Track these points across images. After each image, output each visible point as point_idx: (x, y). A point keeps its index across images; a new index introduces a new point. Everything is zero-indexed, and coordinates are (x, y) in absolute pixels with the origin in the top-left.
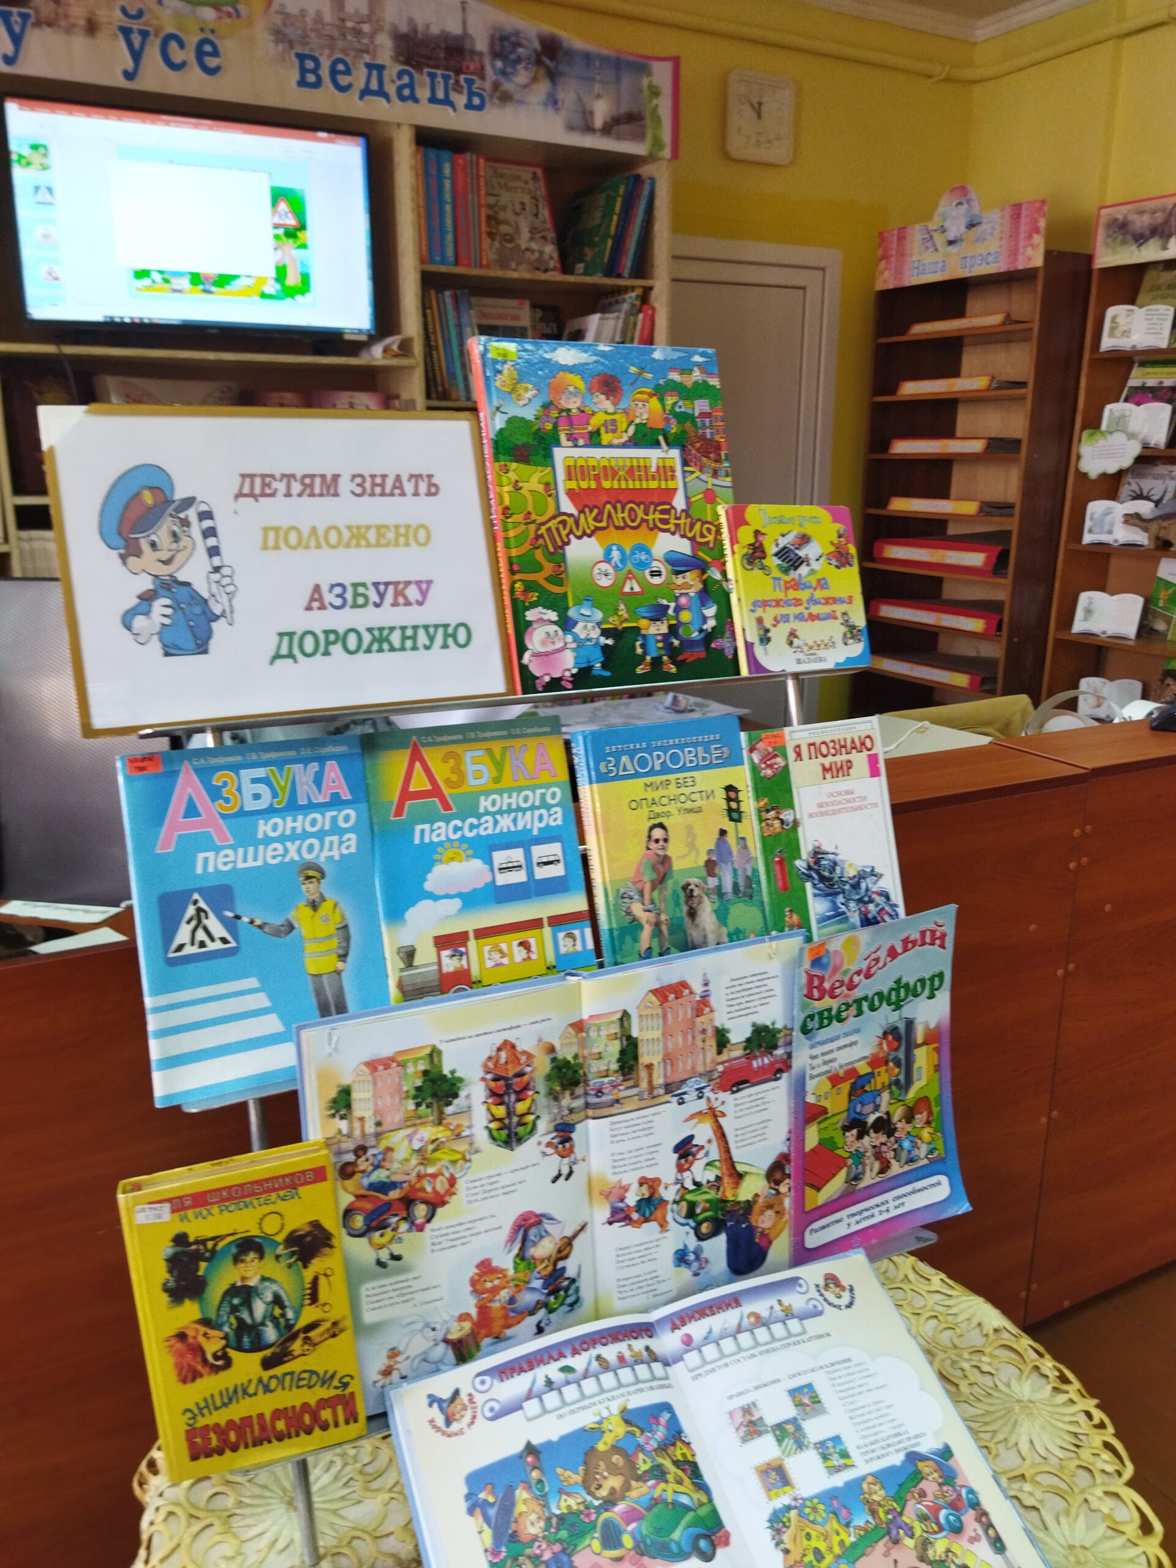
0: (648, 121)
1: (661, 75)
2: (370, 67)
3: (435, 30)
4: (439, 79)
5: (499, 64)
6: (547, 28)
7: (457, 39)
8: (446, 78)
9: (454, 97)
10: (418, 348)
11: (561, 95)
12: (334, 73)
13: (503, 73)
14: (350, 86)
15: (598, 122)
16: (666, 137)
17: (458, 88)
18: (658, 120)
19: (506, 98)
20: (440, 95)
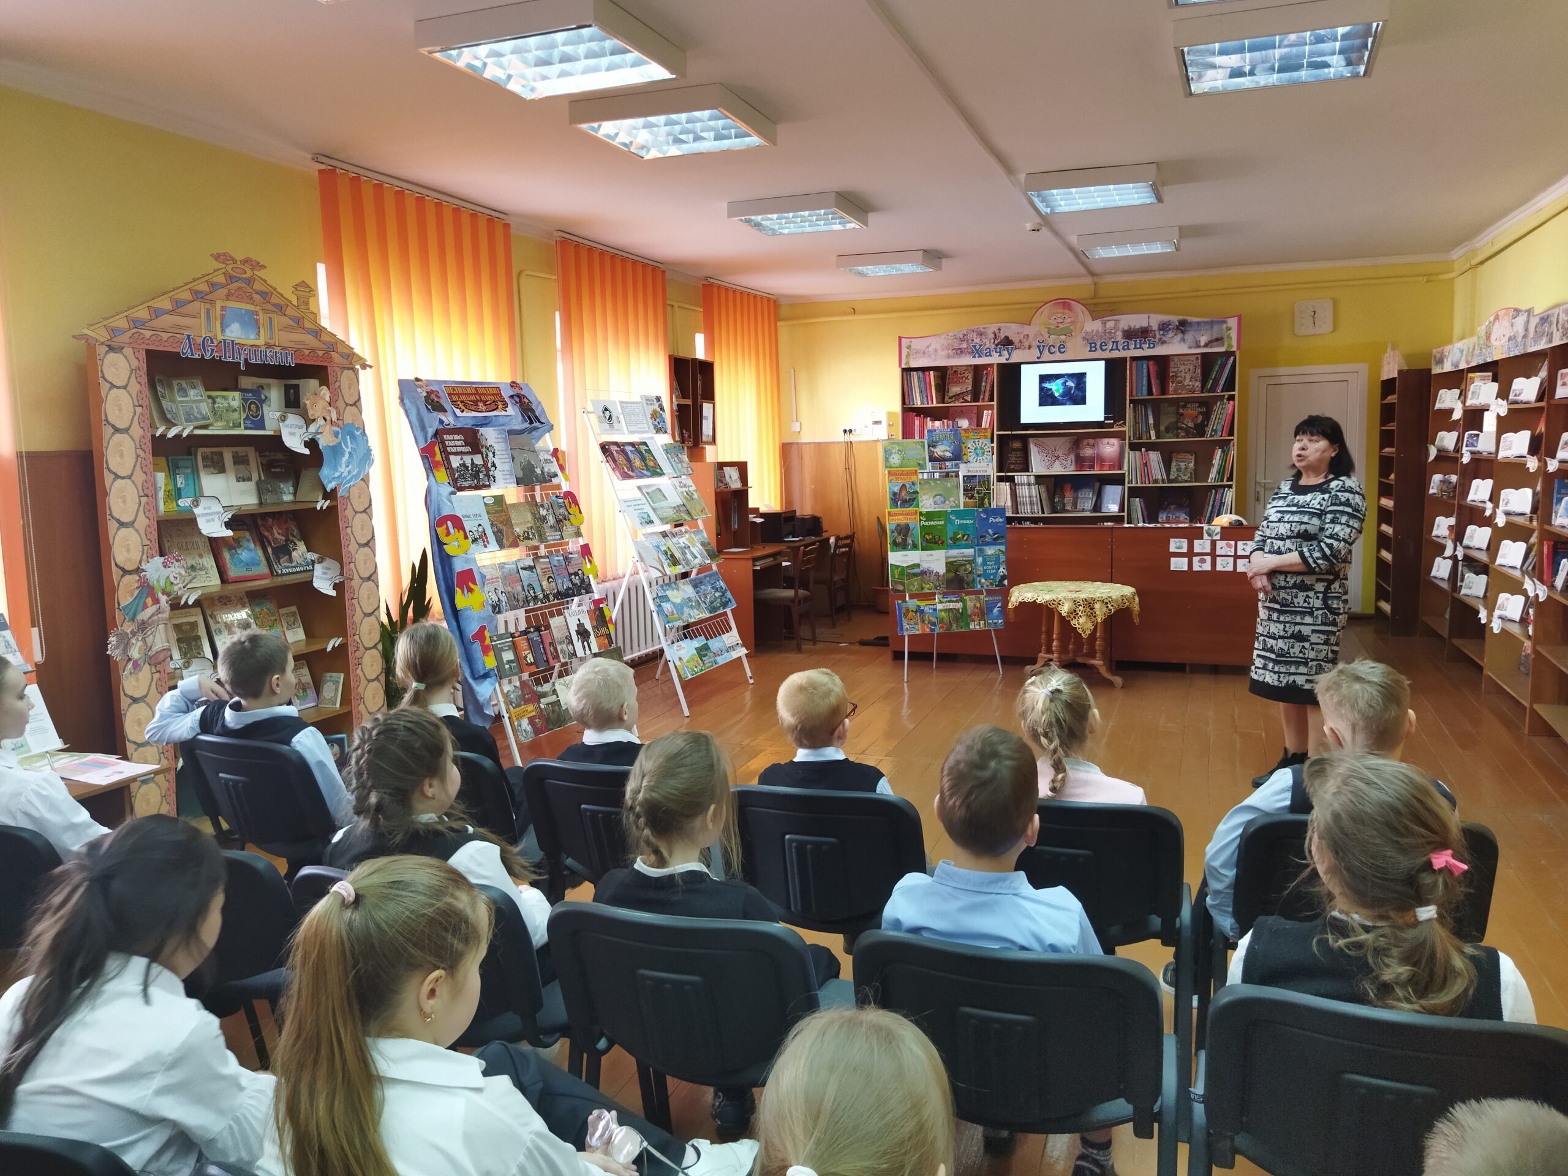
0: (1225, 339)
1: (1233, 323)
2: (1113, 342)
3: (1137, 327)
4: (1139, 341)
5: (1162, 332)
6: (1181, 318)
7: (1147, 328)
8: (1141, 340)
9: (1143, 346)
10: (1128, 424)
11: (1186, 338)
12: (1101, 346)
13: (1163, 335)
14: (1106, 349)
15: (1202, 344)
16: (1234, 342)
17: (1145, 342)
18: (1230, 338)
19: (1164, 342)
20: (1138, 346)
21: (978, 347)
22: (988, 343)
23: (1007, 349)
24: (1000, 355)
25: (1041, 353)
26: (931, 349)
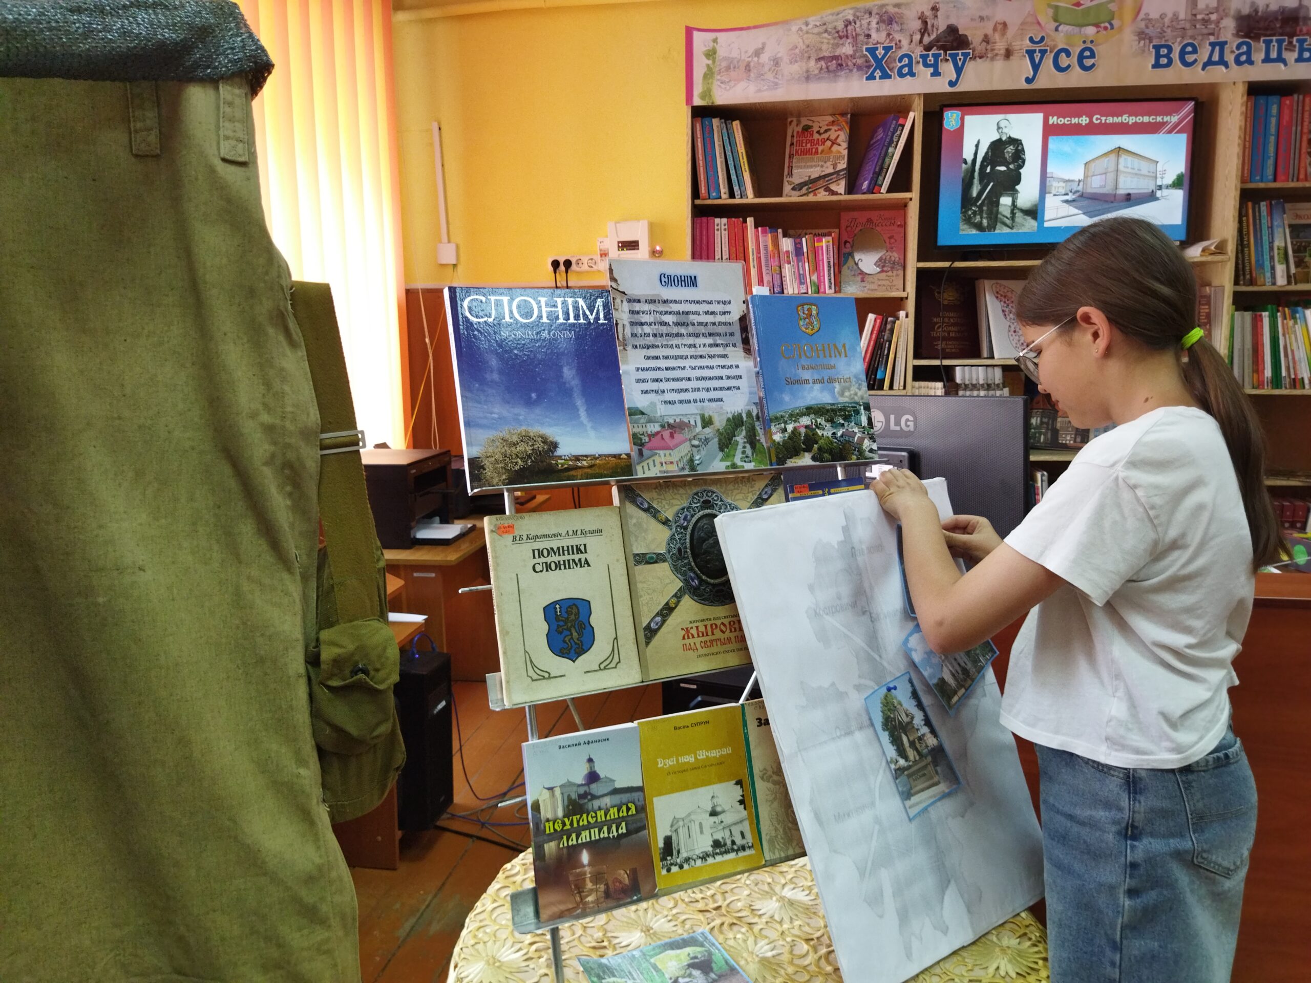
2: (1213, 45)
3: (1274, 7)
4: (1274, 43)
7: (1296, 10)
8: (1280, 43)
9: (1286, 55)
10: (1231, 247)
12: (1183, 53)
14: (1196, 61)
17: (1290, 48)
20: (1274, 55)
21: (880, 52)
22: (905, 43)
23: (954, 57)
24: (936, 74)
25: (1036, 67)
26: (765, 58)
